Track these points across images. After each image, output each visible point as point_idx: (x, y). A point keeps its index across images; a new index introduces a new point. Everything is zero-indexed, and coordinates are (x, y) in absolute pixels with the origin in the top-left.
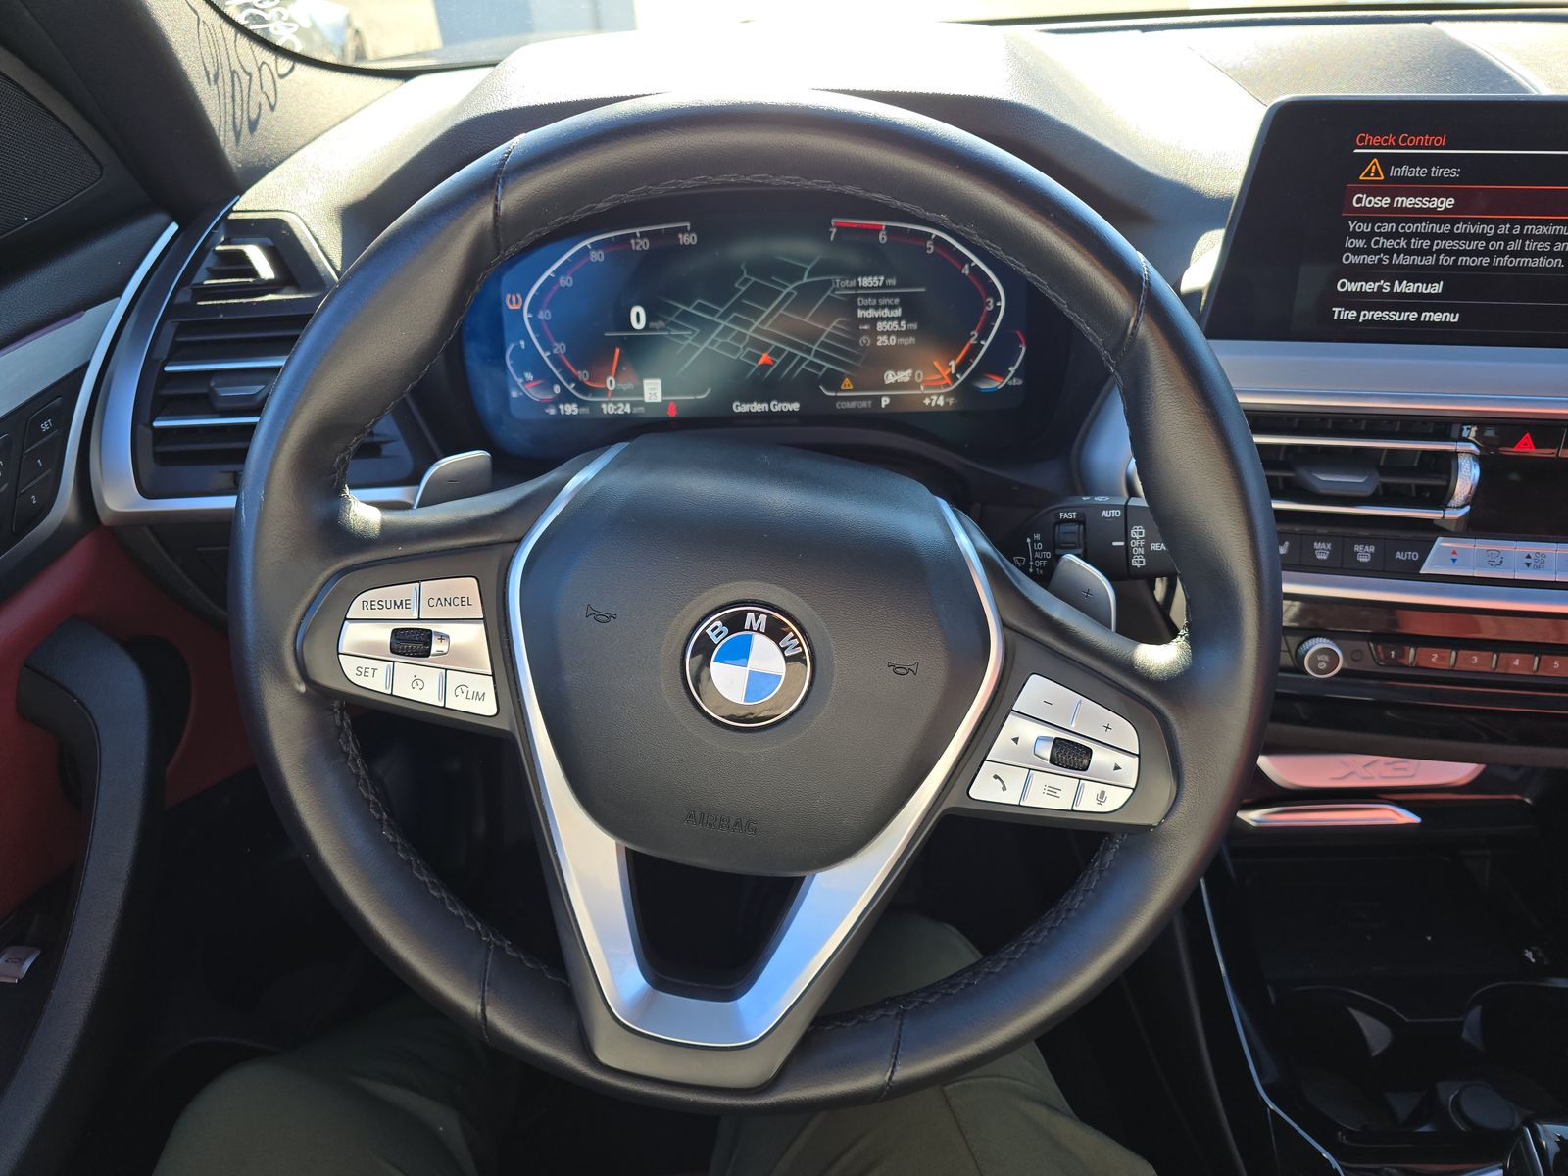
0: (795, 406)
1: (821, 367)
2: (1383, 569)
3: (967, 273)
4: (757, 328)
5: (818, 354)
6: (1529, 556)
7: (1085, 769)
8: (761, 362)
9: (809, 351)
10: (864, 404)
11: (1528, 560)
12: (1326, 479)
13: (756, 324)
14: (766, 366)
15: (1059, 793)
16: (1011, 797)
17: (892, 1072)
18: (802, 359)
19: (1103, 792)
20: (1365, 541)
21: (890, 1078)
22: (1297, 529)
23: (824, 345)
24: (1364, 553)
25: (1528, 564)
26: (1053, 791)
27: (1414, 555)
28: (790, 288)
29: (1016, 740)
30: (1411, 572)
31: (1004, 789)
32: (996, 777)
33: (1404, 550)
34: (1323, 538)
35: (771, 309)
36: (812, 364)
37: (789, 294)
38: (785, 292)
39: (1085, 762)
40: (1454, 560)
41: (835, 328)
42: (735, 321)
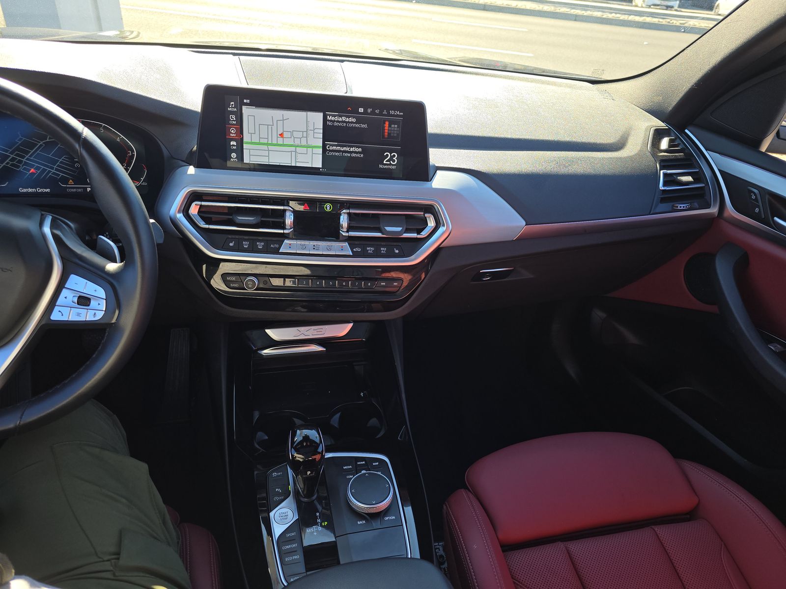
0: (48, 190)
1: (58, 175)
2: (267, 251)
3: (119, 141)
4: (28, 158)
5: (56, 170)
6: (314, 246)
7: (89, 305)
8: (30, 172)
9: (52, 168)
10: (80, 190)
11: (314, 247)
12: (241, 219)
13: (27, 157)
14: (33, 174)
15: (81, 315)
16: (65, 318)
17: (20, 421)
18: (50, 172)
19: (95, 313)
20: (260, 241)
21: (19, 423)
22: (237, 237)
23: (58, 166)
24: (260, 245)
25: (314, 249)
26: (79, 314)
27: (277, 246)
28: (41, 143)
29: (66, 298)
30: (276, 252)
31: (62, 315)
32: (59, 311)
33: (273, 244)
34: (246, 240)
35: (34, 150)
36: (54, 173)
37: (41, 145)
38: (39, 144)
39: (89, 303)
40: (290, 247)
41: (63, 159)
42: (17, 155)
